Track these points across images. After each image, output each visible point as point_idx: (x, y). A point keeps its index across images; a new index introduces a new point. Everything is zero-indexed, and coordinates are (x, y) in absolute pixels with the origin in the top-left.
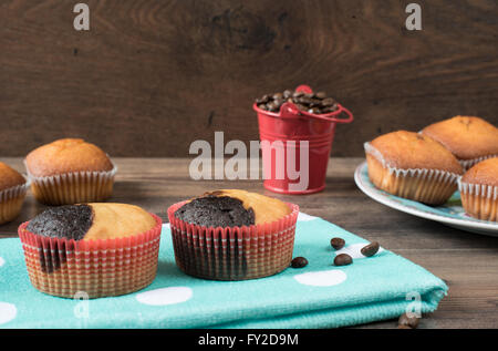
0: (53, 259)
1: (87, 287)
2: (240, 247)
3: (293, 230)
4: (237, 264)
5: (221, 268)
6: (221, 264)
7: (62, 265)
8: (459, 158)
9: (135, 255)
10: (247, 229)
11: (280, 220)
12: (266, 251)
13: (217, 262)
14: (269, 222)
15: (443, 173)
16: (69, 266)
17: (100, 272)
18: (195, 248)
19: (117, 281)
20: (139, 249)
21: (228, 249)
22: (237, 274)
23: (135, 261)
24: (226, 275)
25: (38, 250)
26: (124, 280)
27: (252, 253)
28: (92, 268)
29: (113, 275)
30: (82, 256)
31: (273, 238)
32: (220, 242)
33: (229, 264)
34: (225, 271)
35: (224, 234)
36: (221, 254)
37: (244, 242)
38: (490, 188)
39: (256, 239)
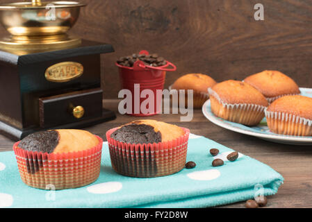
0: (35, 165)
1: (56, 182)
2: (152, 156)
3: (186, 145)
4: (150, 166)
5: (141, 170)
6: (141, 167)
7: (40, 169)
8: (266, 96)
9: (86, 162)
10: (157, 145)
11: (178, 139)
12: (169, 159)
13: (138, 166)
14: (171, 140)
15: (256, 106)
16: (45, 169)
17: (64, 173)
18: (124, 157)
19: (74, 179)
20: (88, 159)
21: (145, 157)
22: (151, 173)
23: (86, 166)
24: (144, 174)
25: (26, 159)
26: (79, 178)
27: (160, 160)
28: (59, 170)
29: (72, 175)
30: (53, 163)
31: (173, 150)
32: (140, 153)
33: (145, 167)
34: (143, 172)
35: (142, 148)
36: (140, 161)
37: (155, 153)
38: (283, 114)
39: (163, 151)
